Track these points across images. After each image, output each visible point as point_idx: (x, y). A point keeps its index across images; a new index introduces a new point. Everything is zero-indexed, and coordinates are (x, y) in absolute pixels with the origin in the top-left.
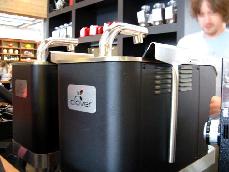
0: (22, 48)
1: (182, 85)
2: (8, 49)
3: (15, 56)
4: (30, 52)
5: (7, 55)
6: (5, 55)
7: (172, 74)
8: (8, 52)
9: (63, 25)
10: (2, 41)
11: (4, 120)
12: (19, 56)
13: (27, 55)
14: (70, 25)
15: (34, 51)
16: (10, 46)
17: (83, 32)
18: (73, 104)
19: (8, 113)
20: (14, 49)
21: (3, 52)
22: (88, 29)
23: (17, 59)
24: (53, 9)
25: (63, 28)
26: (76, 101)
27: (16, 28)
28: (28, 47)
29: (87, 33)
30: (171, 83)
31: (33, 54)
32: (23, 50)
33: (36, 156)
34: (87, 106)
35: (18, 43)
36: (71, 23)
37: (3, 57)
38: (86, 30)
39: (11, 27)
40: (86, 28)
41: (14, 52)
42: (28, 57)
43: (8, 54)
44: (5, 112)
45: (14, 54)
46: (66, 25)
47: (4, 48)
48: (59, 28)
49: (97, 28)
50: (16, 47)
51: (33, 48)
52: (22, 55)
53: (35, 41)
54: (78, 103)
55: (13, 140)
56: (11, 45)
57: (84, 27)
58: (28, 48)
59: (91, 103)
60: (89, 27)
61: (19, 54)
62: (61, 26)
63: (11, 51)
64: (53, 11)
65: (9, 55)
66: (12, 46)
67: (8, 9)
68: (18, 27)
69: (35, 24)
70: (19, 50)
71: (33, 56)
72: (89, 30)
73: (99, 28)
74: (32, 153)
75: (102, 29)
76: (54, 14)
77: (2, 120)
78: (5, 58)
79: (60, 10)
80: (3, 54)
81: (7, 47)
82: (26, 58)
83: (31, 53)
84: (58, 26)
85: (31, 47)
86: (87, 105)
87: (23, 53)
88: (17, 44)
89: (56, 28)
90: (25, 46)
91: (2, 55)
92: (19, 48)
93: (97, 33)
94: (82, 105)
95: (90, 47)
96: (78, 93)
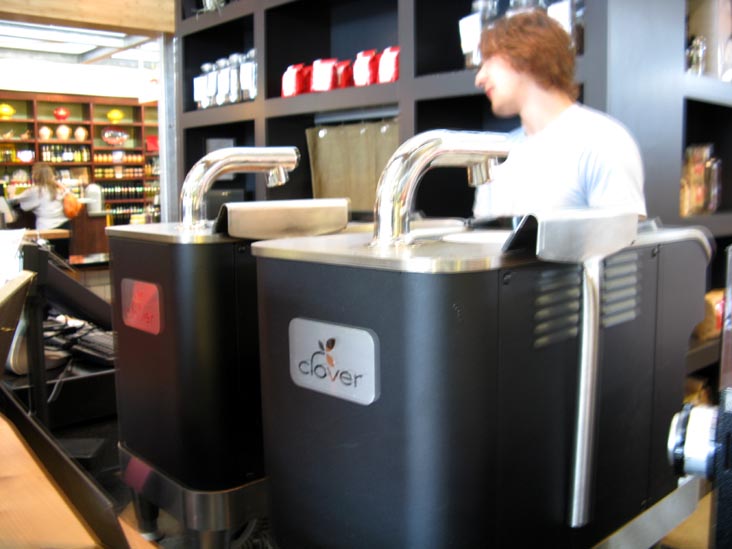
0: (96, 121)
1: (609, 309)
2: (53, 127)
3: (76, 147)
4: (120, 134)
5: (50, 145)
6: (46, 144)
7: (581, 285)
8: (54, 135)
9: (226, 56)
10: (35, 103)
11: (75, 370)
12: (89, 147)
13: (113, 141)
14: (248, 60)
15: (132, 130)
16: (58, 117)
17: (289, 79)
18: (307, 373)
19: (85, 350)
20: (73, 127)
21: (39, 136)
22: (306, 72)
23: (82, 157)
24: (194, 10)
25: (226, 67)
26: (314, 365)
27: (75, 59)
28: (116, 116)
29: (304, 83)
30: (580, 310)
31: (130, 138)
32: (101, 129)
33: (194, 495)
34: (349, 384)
35: (83, 106)
36: (252, 53)
37: (41, 151)
38: (299, 74)
39: (60, 58)
40: (300, 67)
41: (72, 135)
42: (116, 147)
43: (55, 140)
44: (75, 347)
45: (73, 141)
46: (235, 58)
47: (42, 124)
48: (214, 68)
49: (335, 69)
50: (79, 120)
51: (129, 121)
52: (96, 144)
53: (136, 99)
54: (320, 372)
55: (119, 445)
56: (62, 112)
57: (295, 63)
58: (115, 122)
59: (360, 376)
60: (309, 64)
61: (89, 142)
62: (222, 62)
63: (64, 133)
64: (194, 14)
65: (55, 145)
66: (64, 118)
67: (54, 10)
68: (81, 57)
69: (134, 47)
70: (87, 127)
71: (130, 144)
72: (310, 75)
73: (341, 70)
74: (180, 488)
75: (349, 73)
76: (197, 24)
77: (70, 374)
78: (47, 156)
79: (216, 10)
80: (40, 141)
81: (52, 120)
82: (109, 152)
83: (125, 137)
84: (213, 60)
85: (125, 118)
86: (347, 381)
87: (100, 136)
88: (80, 110)
89: (206, 67)
90: (105, 116)
91: (37, 147)
92: (88, 123)
93: (335, 84)
94: (334, 379)
95: (312, 125)
96: (321, 346)
